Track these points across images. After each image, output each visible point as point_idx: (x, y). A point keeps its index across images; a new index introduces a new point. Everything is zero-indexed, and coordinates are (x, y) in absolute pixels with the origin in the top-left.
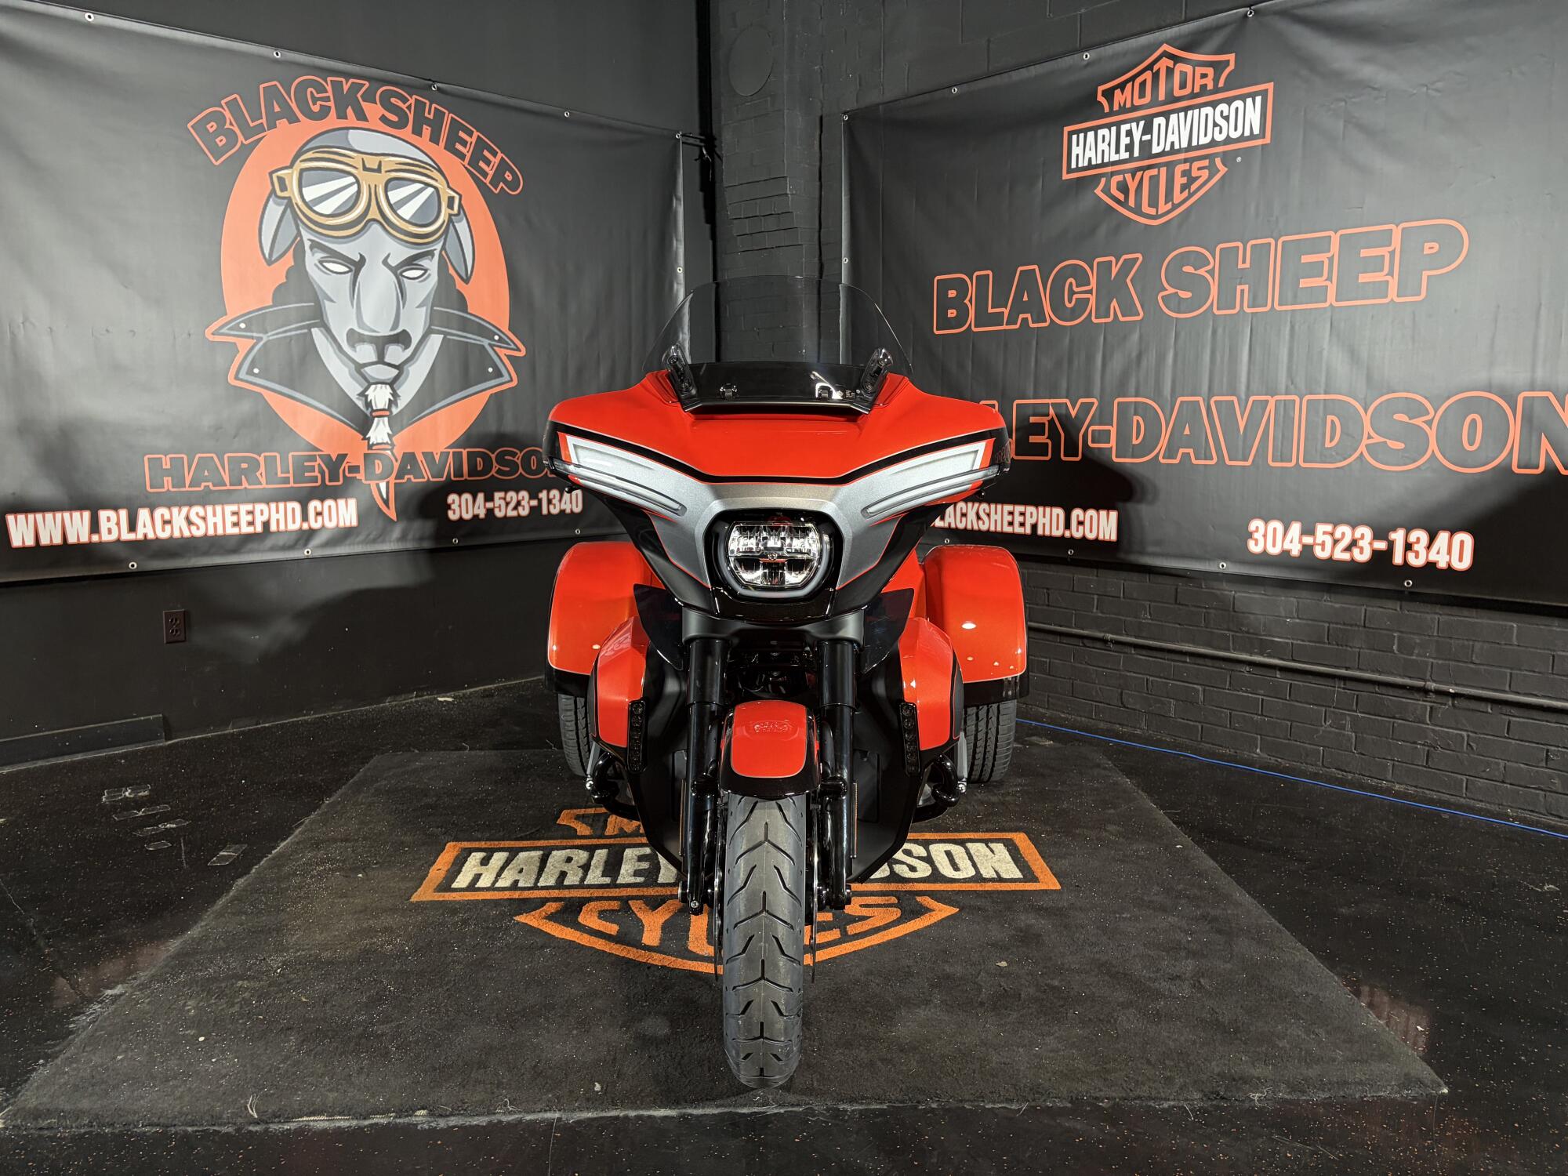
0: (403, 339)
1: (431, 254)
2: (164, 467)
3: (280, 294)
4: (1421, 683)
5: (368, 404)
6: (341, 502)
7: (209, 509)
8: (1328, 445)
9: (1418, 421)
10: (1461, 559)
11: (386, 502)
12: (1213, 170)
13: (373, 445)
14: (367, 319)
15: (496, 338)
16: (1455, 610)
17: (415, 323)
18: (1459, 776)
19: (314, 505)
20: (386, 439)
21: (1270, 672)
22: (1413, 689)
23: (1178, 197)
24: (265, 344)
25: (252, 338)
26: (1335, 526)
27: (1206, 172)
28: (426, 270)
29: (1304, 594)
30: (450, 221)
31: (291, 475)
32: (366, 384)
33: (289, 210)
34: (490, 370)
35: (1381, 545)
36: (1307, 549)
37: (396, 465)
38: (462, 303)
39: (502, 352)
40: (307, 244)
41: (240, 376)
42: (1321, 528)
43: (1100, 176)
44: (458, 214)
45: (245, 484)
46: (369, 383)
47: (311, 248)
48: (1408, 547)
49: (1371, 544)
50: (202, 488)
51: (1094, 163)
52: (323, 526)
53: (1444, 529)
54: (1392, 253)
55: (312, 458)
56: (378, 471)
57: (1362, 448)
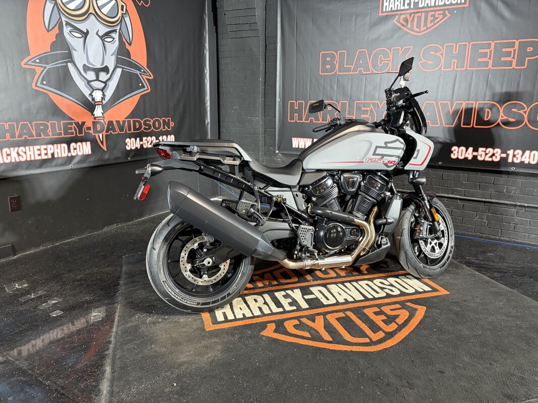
0: (106, 69)
1: (115, 31)
2: (6, 128)
3: (54, 46)
4: (514, 203)
5: (93, 99)
6: (84, 143)
7: (27, 148)
8: (485, 119)
9: (521, 112)
10: (533, 160)
11: (102, 143)
12: (445, 16)
13: (96, 117)
14: (91, 60)
15: (142, 71)
16: (528, 178)
17: (111, 63)
18: (526, 234)
19: (73, 145)
20: (101, 115)
21: (456, 201)
22: (511, 205)
23: (429, 25)
24: (48, 70)
25: (42, 67)
26: (487, 148)
27: (442, 15)
28: (114, 39)
29: (471, 173)
30: (123, 17)
31: (62, 132)
32: (92, 90)
33: (56, 6)
34: (140, 85)
35: (504, 155)
36: (475, 157)
37: (106, 126)
38: (129, 56)
39: (145, 77)
40: (64, 23)
41: (38, 85)
42: (481, 149)
43: (396, 15)
44: (125, 14)
45: (43, 136)
46: (93, 89)
47: (66, 25)
48: (514, 156)
49: (500, 155)
50: (23, 138)
51: (393, 9)
52: (77, 154)
53: (528, 150)
54: (515, 51)
55: (71, 124)
56: (98, 129)
57: (499, 121)
